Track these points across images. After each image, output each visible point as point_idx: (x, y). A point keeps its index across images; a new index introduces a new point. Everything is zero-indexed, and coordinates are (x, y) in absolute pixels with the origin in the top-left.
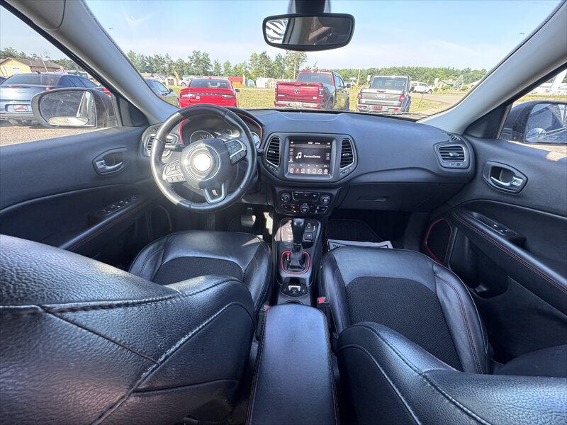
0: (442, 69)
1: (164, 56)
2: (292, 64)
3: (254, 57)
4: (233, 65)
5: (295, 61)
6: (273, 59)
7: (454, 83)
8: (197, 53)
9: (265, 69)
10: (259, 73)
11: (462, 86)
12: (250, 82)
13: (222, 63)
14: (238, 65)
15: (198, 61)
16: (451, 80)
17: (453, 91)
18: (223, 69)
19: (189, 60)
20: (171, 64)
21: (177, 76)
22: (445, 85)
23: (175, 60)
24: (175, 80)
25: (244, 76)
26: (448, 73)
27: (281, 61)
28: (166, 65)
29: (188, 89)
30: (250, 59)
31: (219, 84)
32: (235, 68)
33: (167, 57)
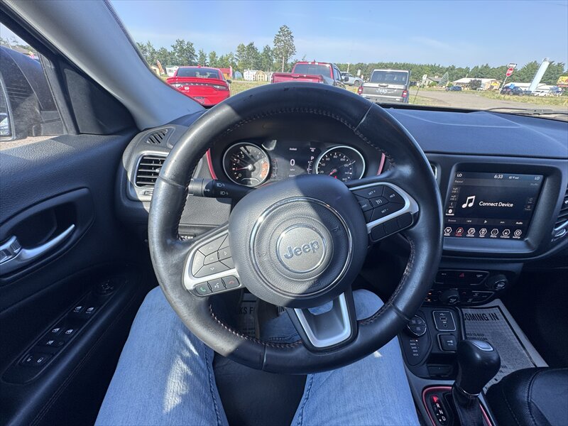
0: (428, 66)
1: (145, 45)
2: (281, 56)
3: (241, 48)
4: (219, 56)
5: (284, 54)
6: (261, 51)
7: (440, 80)
8: (181, 42)
9: (252, 61)
10: (246, 65)
11: (448, 83)
12: (238, 74)
13: (207, 53)
14: (225, 56)
15: (182, 51)
16: (436, 77)
17: (439, 88)
18: (208, 60)
19: (172, 49)
20: (154, 52)
21: (160, 66)
22: (431, 82)
23: (157, 49)
24: (158, 70)
25: (231, 68)
26: (434, 70)
27: (270, 54)
28: (148, 54)
29: (175, 78)
30: (237, 49)
31: (208, 74)
32: (221, 59)
33: (149, 45)
